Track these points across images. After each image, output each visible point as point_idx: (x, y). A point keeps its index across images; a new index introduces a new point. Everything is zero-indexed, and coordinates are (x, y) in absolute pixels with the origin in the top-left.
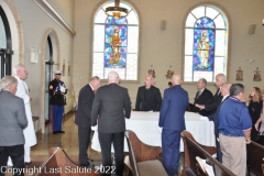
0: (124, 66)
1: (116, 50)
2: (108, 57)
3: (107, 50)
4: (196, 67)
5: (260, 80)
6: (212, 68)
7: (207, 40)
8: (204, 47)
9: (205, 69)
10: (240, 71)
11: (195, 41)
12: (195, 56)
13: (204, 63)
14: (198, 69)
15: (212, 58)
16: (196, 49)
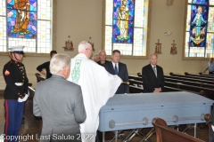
0: (34, 36)
1: (23, 15)
2: (13, 23)
3: (11, 13)
4: (116, 39)
5: (176, 53)
6: (131, 40)
7: (127, 9)
8: (124, 17)
9: (124, 41)
10: (159, 44)
11: (115, 10)
12: (114, 27)
13: (124, 34)
14: (117, 41)
15: (131, 29)
16: (115, 18)
